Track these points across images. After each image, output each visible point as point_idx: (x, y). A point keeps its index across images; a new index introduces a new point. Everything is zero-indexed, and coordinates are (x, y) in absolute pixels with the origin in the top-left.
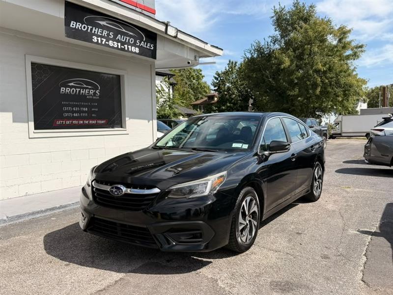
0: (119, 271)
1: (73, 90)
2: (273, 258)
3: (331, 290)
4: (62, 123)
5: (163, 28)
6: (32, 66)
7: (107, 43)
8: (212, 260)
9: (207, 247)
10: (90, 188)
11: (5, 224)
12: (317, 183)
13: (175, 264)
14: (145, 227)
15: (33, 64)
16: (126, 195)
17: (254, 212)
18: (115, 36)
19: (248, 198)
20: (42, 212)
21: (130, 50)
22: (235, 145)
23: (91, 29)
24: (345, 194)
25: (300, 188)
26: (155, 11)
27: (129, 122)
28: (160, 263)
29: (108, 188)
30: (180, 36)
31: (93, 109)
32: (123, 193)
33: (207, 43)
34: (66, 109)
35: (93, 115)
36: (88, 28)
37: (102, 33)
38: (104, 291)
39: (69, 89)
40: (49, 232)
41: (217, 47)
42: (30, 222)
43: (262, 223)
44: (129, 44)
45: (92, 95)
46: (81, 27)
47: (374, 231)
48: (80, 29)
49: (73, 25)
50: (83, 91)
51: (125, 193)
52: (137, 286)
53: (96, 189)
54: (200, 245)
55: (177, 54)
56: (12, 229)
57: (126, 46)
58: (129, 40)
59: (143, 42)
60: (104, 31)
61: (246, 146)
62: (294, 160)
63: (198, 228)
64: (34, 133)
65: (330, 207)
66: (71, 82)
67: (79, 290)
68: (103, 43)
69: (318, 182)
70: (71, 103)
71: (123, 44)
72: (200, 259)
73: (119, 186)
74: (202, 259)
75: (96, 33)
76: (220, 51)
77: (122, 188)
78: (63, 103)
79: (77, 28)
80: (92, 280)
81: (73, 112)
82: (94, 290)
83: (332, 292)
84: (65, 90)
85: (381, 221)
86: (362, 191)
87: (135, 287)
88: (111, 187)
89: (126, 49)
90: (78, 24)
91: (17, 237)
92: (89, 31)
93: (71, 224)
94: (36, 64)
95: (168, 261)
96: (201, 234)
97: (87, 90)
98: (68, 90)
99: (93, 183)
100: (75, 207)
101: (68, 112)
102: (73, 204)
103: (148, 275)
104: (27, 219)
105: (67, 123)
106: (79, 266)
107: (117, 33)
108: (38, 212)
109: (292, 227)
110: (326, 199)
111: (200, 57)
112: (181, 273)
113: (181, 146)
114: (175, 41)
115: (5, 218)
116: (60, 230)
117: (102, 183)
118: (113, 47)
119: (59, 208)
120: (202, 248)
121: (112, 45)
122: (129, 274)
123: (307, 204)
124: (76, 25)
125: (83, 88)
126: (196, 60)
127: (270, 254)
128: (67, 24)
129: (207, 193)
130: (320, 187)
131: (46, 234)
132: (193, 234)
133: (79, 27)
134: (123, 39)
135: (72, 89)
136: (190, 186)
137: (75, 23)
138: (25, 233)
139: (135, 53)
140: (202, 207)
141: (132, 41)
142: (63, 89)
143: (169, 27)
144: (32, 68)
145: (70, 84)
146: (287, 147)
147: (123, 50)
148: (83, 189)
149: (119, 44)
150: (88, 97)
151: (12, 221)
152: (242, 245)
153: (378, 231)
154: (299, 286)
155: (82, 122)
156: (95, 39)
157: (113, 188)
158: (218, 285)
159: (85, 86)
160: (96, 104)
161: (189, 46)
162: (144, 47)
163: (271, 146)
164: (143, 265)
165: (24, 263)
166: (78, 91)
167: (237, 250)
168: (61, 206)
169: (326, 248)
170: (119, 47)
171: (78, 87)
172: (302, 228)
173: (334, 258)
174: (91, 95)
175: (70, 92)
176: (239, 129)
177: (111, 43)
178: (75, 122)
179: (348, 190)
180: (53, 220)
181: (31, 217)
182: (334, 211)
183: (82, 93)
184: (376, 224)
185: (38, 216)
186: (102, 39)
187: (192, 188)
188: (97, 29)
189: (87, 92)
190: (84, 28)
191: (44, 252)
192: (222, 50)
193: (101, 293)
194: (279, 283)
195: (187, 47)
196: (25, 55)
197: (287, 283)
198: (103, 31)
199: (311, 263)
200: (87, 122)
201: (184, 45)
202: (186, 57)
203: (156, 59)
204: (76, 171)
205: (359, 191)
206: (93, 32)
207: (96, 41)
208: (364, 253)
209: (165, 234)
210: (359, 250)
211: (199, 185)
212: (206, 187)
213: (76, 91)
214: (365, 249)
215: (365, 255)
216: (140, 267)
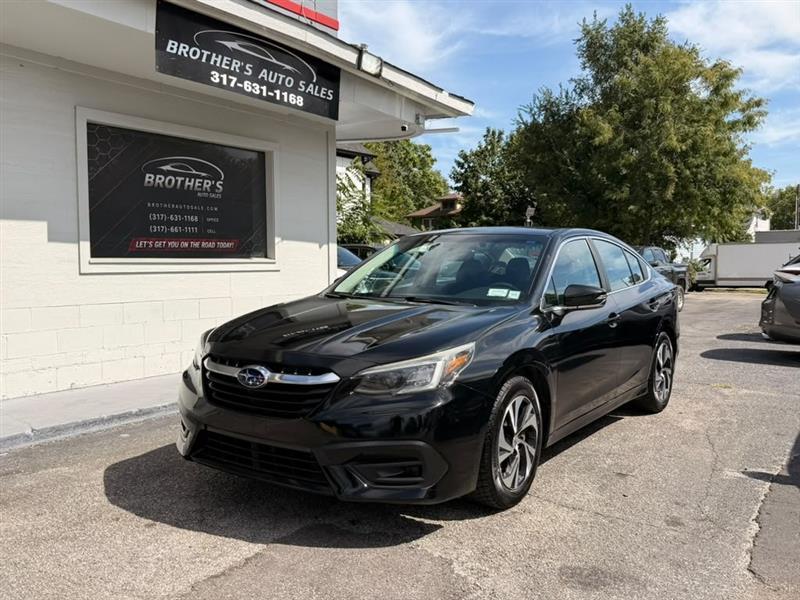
0: (253, 540)
1: (170, 181)
2: (567, 520)
3: (683, 587)
4: (148, 245)
5: (352, 57)
6: (88, 128)
7: (240, 85)
8: (442, 523)
9: (432, 494)
10: (200, 372)
11: (28, 444)
12: (662, 375)
13: (367, 529)
14: (308, 450)
15: (91, 126)
16: (272, 385)
17: (530, 428)
18: (256, 72)
19: (519, 400)
20: (102, 421)
21: (286, 100)
22: (493, 292)
23: (209, 58)
24: (719, 399)
25: (625, 385)
26: (337, 23)
27: (281, 247)
28: (338, 525)
29: (234, 372)
30: (387, 73)
31: (209, 220)
32: (265, 382)
33: (442, 90)
34: (154, 217)
35: (210, 231)
36: (202, 54)
37: (230, 65)
38: (223, 578)
39: (163, 178)
40: (116, 461)
41: (462, 98)
42: (79, 441)
43: (547, 453)
44: (283, 88)
45: (209, 190)
46: (188, 53)
47: (776, 474)
48: (186, 55)
49: (172, 49)
50: (190, 181)
51: (269, 384)
52: (289, 569)
53: (212, 373)
54: (418, 491)
55: (380, 110)
56: (42, 453)
57: (278, 92)
58: (284, 80)
59: (311, 86)
60: (234, 61)
61: (515, 295)
62: (615, 325)
63: (415, 455)
64: (90, 263)
65: (688, 424)
66: (166, 163)
67: (172, 575)
68: (232, 85)
69: (664, 373)
70: (165, 206)
71: (271, 87)
72: (417, 519)
73: (257, 368)
74: (422, 520)
75: (218, 65)
76: (468, 105)
77: (263, 372)
78: (149, 205)
79: (180, 53)
80: (198, 555)
81: (169, 224)
82: (202, 575)
83: (686, 591)
84: (154, 180)
85: (791, 454)
86: (754, 395)
87: (285, 571)
88: (240, 370)
89: (278, 98)
90: (182, 45)
91: (51, 470)
92: (204, 60)
93: (159, 446)
94: (96, 125)
95: (353, 523)
96: (420, 467)
97: (198, 180)
98: (160, 180)
99: (205, 362)
100: (169, 413)
101: (158, 223)
102: (165, 407)
103: (312, 549)
104: (71, 434)
105: (156, 246)
106: (175, 528)
107: (260, 66)
108: (95, 422)
109: (609, 461)
110: (681, 409)
111: (427, 118)
112: (379, 546)
113: (385, 293)
114: (376, 85)
115: (28, 432)
116: (138, 457)
117: (223, 362)
118: (251, 94)
119: (137, 415)
120: (422, 496)
121: (249, 90)
122: (272, 545)
123: (641, 418)
124: (178, 48)
125: (191, 176)
126: (418, 123)
127: (562, 513)
128: (161, 45)
129: (433, 384)
130: (667, 384)
131: (108, 464)
132: (403, 468)
133: (185, 51)
134: (272, 78)
135: (168, 179)
136: (399, 371)
137: (176, 44)
138: (67, 463)
139: (296, 106)
140: (423, 413)
141: (290, 82)
142: (149, 178)
143: (365, 56)
144: (88, 133)
145: (164, 168)
146: (600, 298)
147: (272, 99)
148: (186, 376)
149: (264, 88)
151: (42, 438)
152: (503, 494)
153: (785, 473)
154: (619, 578)
155: (186, 245)
156: (215, 77)
157: (244, 372)
158: (452, 572)
159: (194, 172)
160: (216, 209)
161: (406, 94)
162: (314, 95)
163: (567, 295)
164: (302, 529)
165: (65, 519)
166: (179, 182)
167: (494, 504)
168: (140, 411)
169: (677, 504)
170: (264, 94)
171: (181, 175)
172: (629, 465)
173: (693, 525)
174: (206, 191)
175: (164, 183)
176: (503, 264)
177: (247, 86)
178: (173, 244)
179: (726, 392)
180: (124, 439)
181: (80, 431)
182: (694, 433)
183: (189, 186)
184: (782, 461)
185: (95, 429)
186: (230, 77)
187: (404, 376)
188: (220, 57)
189: (197, 184)
190: (195, 53)
191: (105, 499)
192: (472, 103)
193: (217, 581)
194: (578, 571)
195: (402, 96)
196: (75, 108)
197: (595, 571)
198: (231, 62)
199: (645, 533)
200: (197, 245)
201: (394, 92)
202: (397, 116)
203: (337, 119)
204: (173, 342)
205: (749, 396)
206: (212, 63)
207: (217, 80)
208: (754, 517)
209: (348, 465)
210: (744, 509)
211: (417, 368)
212: (432, 374)
213: (176, 181)
214: (757, 508)
215: (757, 520)
216: (297, 532)
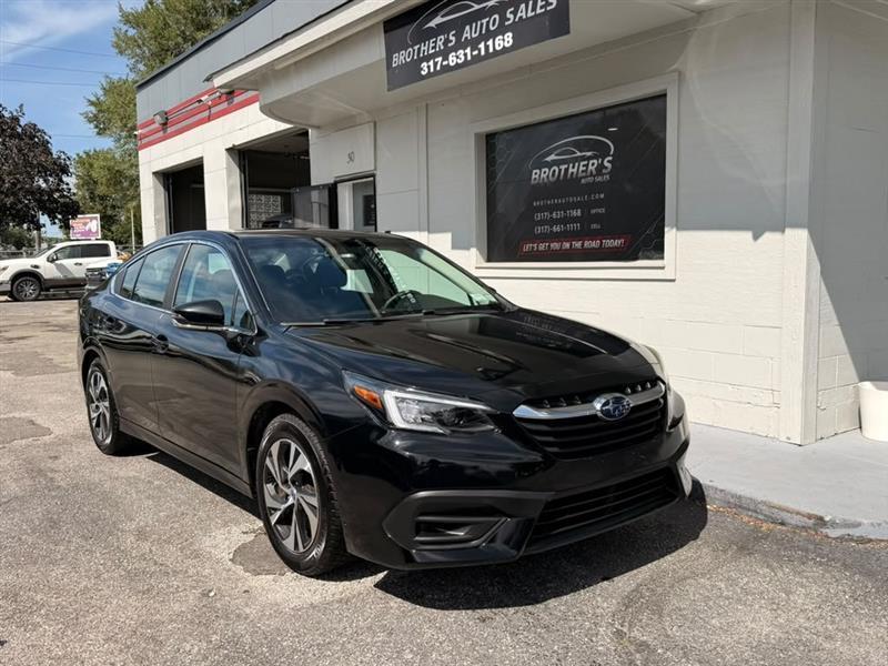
1: (554, 171)
4: (532, 248)
7: (445, 63)
21: (492, 50)
23: (418, 51)
27: (671, 236)
31: (593, 211)
34: (538, 217)
35: (594, 226)
36: (414, 52)
37: (435, 46)
39: (547, 170)
45: (594, 172)
48: (404, 61)
50: (573, 167)
57: (482, 46)
58: (488, 24)
59: (523, 6)
60: (440, 38)
66: (551, 153)
70: (549, 202)
71: (475, 44)
75: (426, 53)
78: (534, 204)
79: (400, 62)
81: (552, 222)
84: (541, 175)
89: (483, 52)
90: (401, 53)
92: (415, 57)
97: (582, 164)
98: (545, 173)
101: (542, 223)
105: (540, 248)
107: (462, 25)
118: (458, 66)
121: (455, 63)
124: (399, 58)
125: (574, 161)
128: (389, 63)
133: (403, 58)
134: (476, 31)
135: (552, 170)
137: (397, 56)
139: (504, 51)
141: (495, 22)
142: (535, 174)
145: (549, 159)
149: (468, 50)
150: (583, 181)
155: (567, 245)
156: (425, 69)
159: (579, 154)
160: (602, 196)
166: (563, 172)
170: (469, 57)
174: (591, 175)
175: (548, 176)
177: (454, 59)
178: (555, 246)
186: (436, 60)
188: (427, 43)
189: (581, 168)
198: (437, 41)
200: (578, 245)
206: (421, 55)
207: (427, 71)
213: (560, 170)
